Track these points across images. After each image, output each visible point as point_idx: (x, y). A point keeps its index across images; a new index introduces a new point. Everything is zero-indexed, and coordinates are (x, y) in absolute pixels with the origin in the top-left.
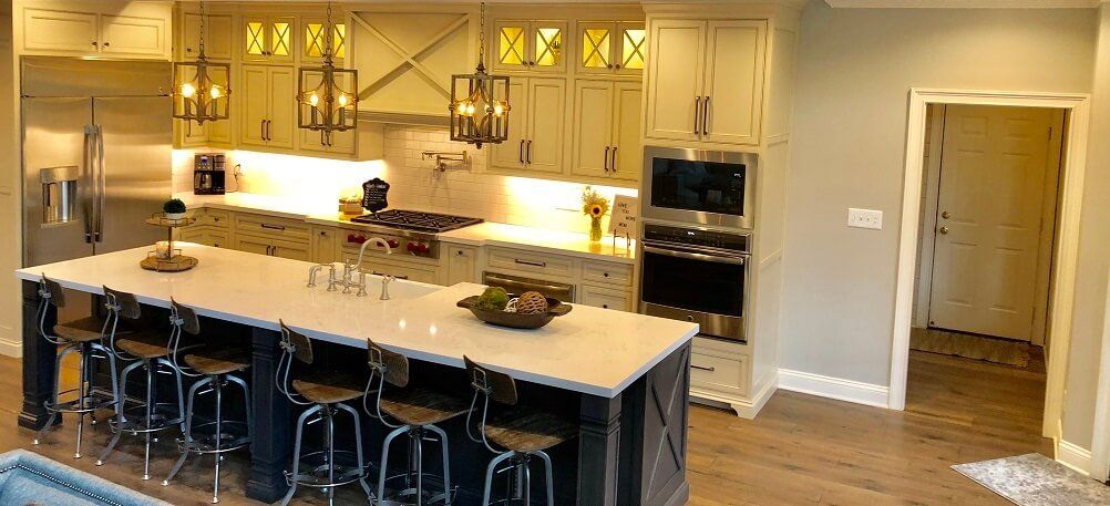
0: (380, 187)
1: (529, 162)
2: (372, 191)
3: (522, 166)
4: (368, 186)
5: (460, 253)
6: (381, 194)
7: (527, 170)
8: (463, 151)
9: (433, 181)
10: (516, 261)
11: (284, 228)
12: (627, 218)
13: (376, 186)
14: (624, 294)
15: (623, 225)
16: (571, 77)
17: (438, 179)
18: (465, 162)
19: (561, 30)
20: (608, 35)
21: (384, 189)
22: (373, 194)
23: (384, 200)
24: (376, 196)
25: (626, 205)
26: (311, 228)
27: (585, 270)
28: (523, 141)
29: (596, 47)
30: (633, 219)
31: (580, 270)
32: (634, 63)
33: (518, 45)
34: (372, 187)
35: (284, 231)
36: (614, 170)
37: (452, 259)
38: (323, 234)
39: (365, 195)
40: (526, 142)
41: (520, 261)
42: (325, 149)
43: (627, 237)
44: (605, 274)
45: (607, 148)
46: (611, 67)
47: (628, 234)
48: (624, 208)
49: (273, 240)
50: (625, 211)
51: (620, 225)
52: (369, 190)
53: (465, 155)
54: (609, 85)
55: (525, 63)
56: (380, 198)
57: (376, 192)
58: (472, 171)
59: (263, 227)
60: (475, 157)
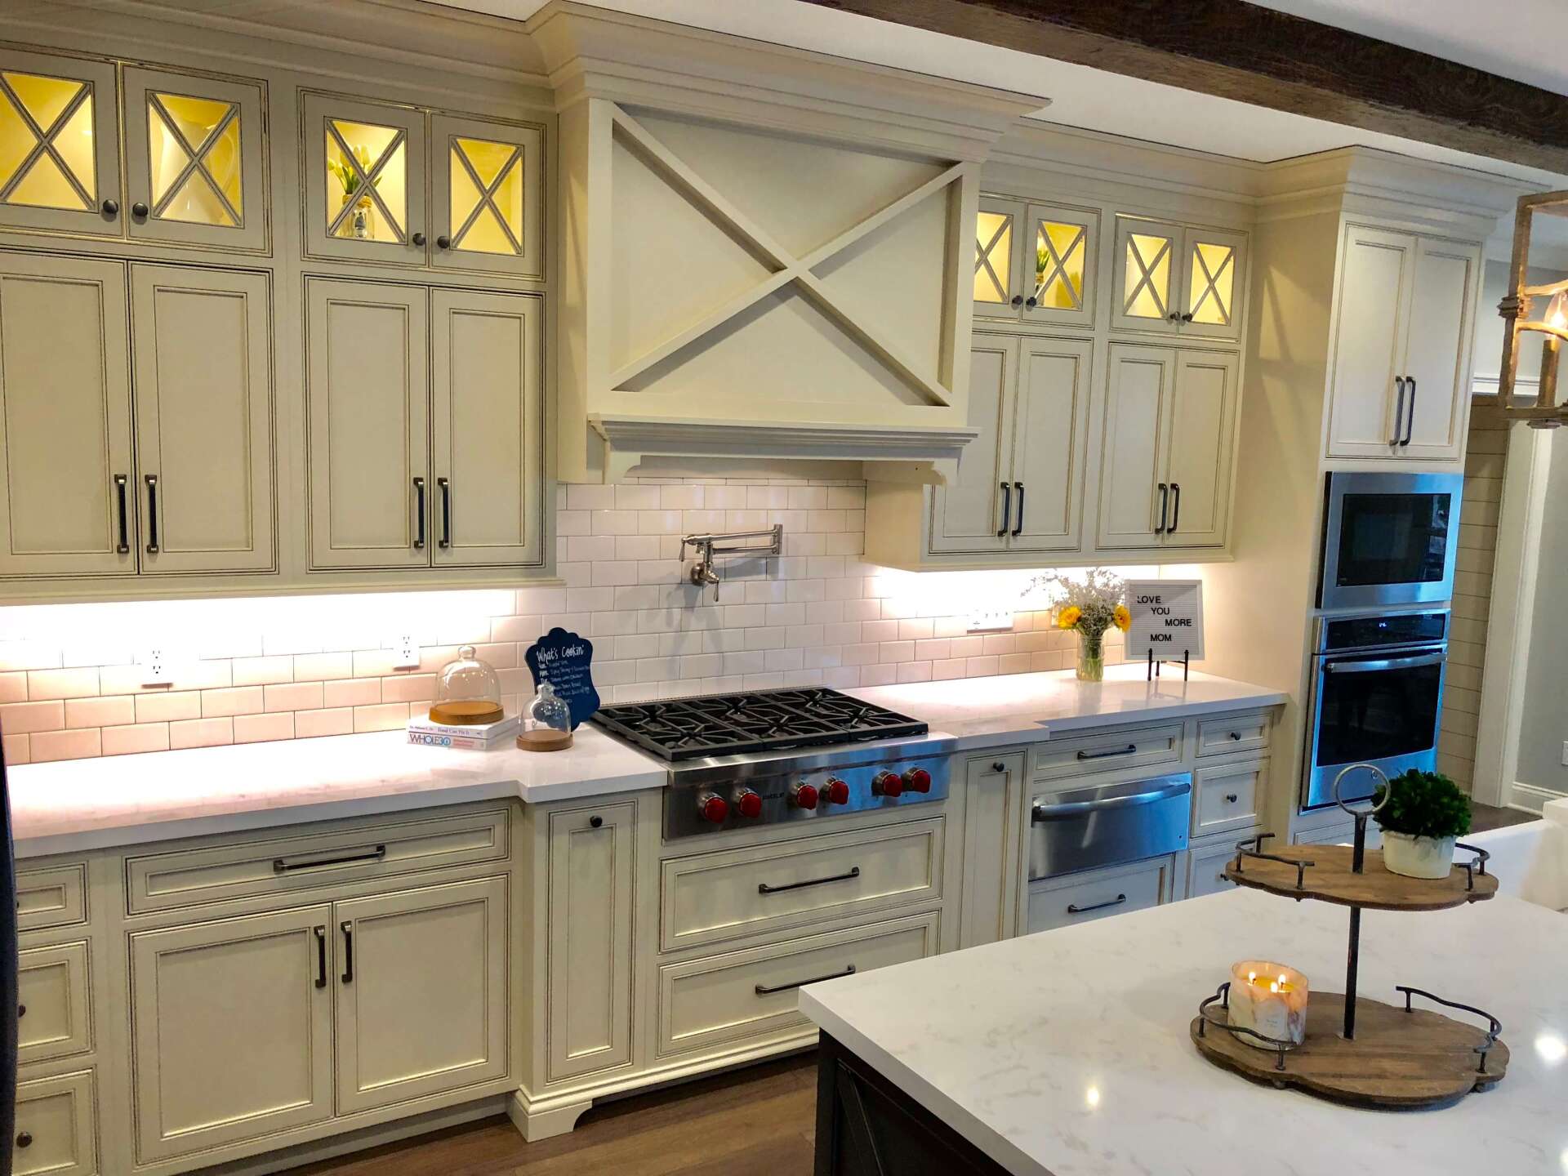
0: (570, 652)
1: (1015, 533)
2: (554, 668)
3: (999, 544)
4: (540, 658)
5: (999, 768)
6: (579, 673)
7: (1007, 551)
8: (775, 526)
9: (677, 613)
10: (1081, 756)
11: (381, 848)
12: (1168, 623)
13: (559, 653)
14: (1256, 765)
15: (1161, 638)
16: (1101, 336)
17: (690, 607)
18: (776, 551)
19: (1084, 230)
20: (1168, 251)
21: (580, 656)
22: (559, 679)
23: (587, 688)
24: (566, 682)
25: (1158, 599)
26: (540, 816)
27: (1202, 739)
28: (1004, 485)
29: (1147, 273)
30: (1186, 622)
31: (1193, 740)
32: (1207, 313)
33: (999, 257)
34: (549, 656)
35: (387, 858)
36: (1170, 531)
37: (973, 790)
38: (596, 823)
39: (537, 682)
40: (1012, 487)
41: (1088, 753)
42: (421, 558)
43: (1187, 659)
44: (1233, 735)
45: (1162, 486)
46: (1172, 317)
47: (1187, 653)
48: (1154, 605)
49: (340, 904)
50: (1160, 611)
51: (1154, 638)
52: (544, 670)
53: (777, 533)
54: (1167, 355)
55: (1017, 301)
56: (578, 685)
57: (563, 670)
58: (781, 575)
59: (283, 869)
60: (787, 538)
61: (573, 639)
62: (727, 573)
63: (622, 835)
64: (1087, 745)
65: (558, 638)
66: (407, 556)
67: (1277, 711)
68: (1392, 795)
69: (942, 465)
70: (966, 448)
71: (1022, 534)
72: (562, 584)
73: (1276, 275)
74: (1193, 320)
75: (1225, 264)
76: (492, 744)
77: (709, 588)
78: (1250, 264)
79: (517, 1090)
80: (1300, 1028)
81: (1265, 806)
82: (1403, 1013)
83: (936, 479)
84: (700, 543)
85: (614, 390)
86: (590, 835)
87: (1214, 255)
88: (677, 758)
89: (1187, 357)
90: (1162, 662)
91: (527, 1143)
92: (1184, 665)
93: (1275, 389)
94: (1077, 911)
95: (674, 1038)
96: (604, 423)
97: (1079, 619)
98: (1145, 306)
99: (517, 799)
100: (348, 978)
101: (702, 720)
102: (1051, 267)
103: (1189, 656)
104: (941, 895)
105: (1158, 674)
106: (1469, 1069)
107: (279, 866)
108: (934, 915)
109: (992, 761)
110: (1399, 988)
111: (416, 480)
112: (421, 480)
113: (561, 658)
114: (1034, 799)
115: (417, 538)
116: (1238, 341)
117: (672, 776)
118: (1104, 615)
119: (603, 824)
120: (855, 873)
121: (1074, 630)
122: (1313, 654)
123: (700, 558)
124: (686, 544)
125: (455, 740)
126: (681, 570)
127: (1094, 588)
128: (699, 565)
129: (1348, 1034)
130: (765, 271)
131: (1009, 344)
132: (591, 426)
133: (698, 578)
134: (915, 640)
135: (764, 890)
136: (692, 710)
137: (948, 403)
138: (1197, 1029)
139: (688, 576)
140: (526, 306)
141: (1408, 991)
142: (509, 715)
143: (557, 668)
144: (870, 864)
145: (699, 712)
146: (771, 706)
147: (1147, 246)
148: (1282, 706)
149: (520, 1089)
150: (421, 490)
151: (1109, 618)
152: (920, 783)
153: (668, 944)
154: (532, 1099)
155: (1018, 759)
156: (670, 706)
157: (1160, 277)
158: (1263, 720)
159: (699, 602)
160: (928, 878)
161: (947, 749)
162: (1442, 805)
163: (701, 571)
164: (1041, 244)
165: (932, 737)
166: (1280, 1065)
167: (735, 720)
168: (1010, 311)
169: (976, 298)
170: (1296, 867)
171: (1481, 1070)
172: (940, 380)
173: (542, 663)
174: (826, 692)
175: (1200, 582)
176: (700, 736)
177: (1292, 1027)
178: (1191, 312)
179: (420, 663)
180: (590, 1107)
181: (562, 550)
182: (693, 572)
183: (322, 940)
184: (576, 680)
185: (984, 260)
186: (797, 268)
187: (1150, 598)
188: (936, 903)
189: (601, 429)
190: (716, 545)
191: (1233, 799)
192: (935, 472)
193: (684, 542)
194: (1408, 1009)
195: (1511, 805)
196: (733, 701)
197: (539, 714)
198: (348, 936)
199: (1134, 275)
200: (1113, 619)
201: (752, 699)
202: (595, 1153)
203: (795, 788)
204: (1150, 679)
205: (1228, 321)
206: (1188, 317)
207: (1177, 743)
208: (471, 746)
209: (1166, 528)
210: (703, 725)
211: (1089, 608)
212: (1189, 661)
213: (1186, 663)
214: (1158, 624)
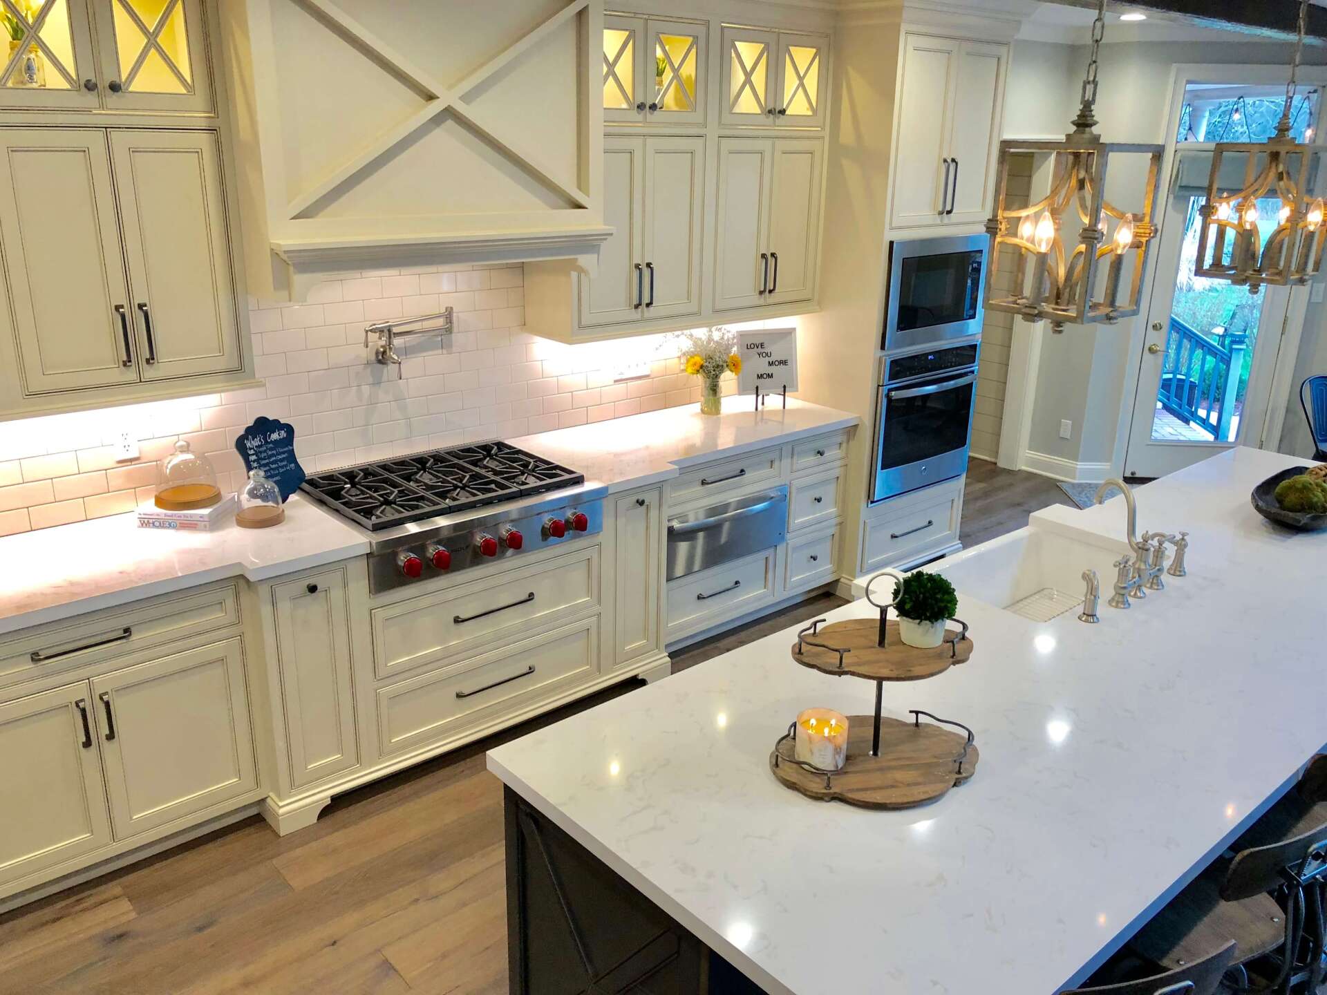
0: (275, 436)
1: (648, 305)
2: (261, 452)
3: (636, 315)
4: (248, 445)
5: (641, 503)
6: (284, 453)
7: (643, 320)
8: (447, 308)
9: (366, 389)
10: (704, 483)
11: (127, 630)
12: (771, 364)
13: (265, 439)
14: (837, 472)
15: (765, 376)
16: (712, 131)
17: (377, 383)
18: (449, 330)
19: (696, 38)
20: (765, 54)
21: (284, 438)
22: (267, 461)
23: (293, 465)
24: (275, 462)
25: (762, 345)
26: (264, 591)
27: (795, 457)
28: (637, 266)
29: (748, 75)
30: (784, 362)
31: (789, 460)
32: (798, 106)
33: (624, 68)
34: (256, 442)
35: (133, 637)
36: (770, 292)
37: (621, 521)
38: (313, 589)
39: (249, 468)
40: (643, 267)
41: (709, 480)
42: (131, 375)
43: (785, 391)
44: (819, 452)
45: (763, 256)
46: (770, 112)
47: (785, 387)
48: (760, 350)
49: (95, 679)
50: (764, 355)
51: (760, 377)
52: (253, 455)
53: (449, 315)
54: (765, 145)
55: (641, 107)
56: (285, 463)
57: (270, 453)
58: (454, 349)
59: (40, 660)
60: (458, 317)
61: (276, 425)
62: (407, 351)
63: (336, 595)
64: (708, 474)
65: (263, 426)
66: (118, 374)
67: (851, 431)
68: (904, 594)
69: (585, 260)
70: (604, 245)
71: (653, 305)
72: (261, 385)
73: (852, 73)
74: (787, 113)
75: (811, 64)
76: (214, 524)
77: (392, 368)
78: (831, 60)
79: (267, 798)
80: (842, 756)
81: (843, 503)
82: (914, 728)
83: (581, 270)
84: (381, 331)
85: (294, 218)
86: (308, 598)
87: (803, 56)
88: (377, 528)
89: (781, 145)
90: (766, 395)
91: (280, 837)
92: (782, 397)
93: (852, 171)
94: (704, 598)
95: (392, 741)
96: (285, 252)
97: (702, 367)
98: (747, 104)
99: (242, 577)
100: (111, 736)
101: (395, 485)
102: (668, 75)
103: (786, 389)
104: (599, 603)
105: (763, 404)
106: (950, 772)
107: (35, 657)
108: (595, 618)
109: (634, 498)
110: (911, 712)
111: (117, 308)
112: (122, 307)
113: (267, 442)
114: (669, 521)
115: (125, 358)
116: (823, 129)
117: (374, 545)
118: (721, 363)
119: (319, 588)
120: (531, 596)
121: (698, 375)
122: (879, 386)
123: (383, 341)
124: (369, 333)
125: (180, 523)
126: (368, 354)
127: (713, 340)
128: (382, 347)
129: (875, 754)
130: (420, 100)
131: (636, 143)
132: (274, 254)
133: (382, 358)
134: (572, 392)
135: (457, 620)
136: (386, 475)
137: (587, 206)
138: (774, 762)
139: (373, 357)
140: (203, 141)
141: (917, 713)
142: (227, 495)
143: (265, 451)
144: (542, 590)
145: (393, 476)
146: (454, 466)
147: (748, 51)
148: (856, 426)
149: (269, 796)
150: (123, 317)
151: (725, 365)
152: (580, 525)
153: (382, 672)
154: (281, 804)
155: (656, 493)
156: (367, 471)
157: (759, 78)
158: (843, 438)
159: (385, 378)
160: (589, 592)
161: (600, 494)
162: (937, 600)
163: (384, 353)
164: (659, 53)
165: (588, 486)
166: (828, 786)
167: (424, 482)
168: (635, 115)
169: (605, 107)
170: (838, 653)
171: (959, 772)
172: (579, 187)
173: (250, 449)
174: (500, 445)
175: (794, 329)
176: (395, 503)
177: (837, 757)
178: (784, 107)
179: (140, 453)
180: (330, 802)
181: (258, 346)
182: (377, 353)
183: (83, 711)
184: (281, 460)
185: (611, 72)
186: (448, 97)
187: (756, 345)
188: (596, 609)
189: (285, 257)
190: (395, 330)
191: (819, 500)
192: (579, 266)
193: (367, 332)
194: (917, 724)
195: (1024, 468)
196: (421, 462)
197: (253, 494)
198: (107, 704)
199: (739, 77)
200: (727, 366)
201: (438, 458)
202: (337, 838)
203: (479, 540)
204: (757, 409)
205: (815, 111)
206: (782, 112)
207: (776, 464)
208: (195, 528)
209: (767, 291)
210: (396, 491)
211: (710, 358)
212: (786, 394)
213: (784, 395)
214: (762, 366)
